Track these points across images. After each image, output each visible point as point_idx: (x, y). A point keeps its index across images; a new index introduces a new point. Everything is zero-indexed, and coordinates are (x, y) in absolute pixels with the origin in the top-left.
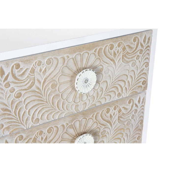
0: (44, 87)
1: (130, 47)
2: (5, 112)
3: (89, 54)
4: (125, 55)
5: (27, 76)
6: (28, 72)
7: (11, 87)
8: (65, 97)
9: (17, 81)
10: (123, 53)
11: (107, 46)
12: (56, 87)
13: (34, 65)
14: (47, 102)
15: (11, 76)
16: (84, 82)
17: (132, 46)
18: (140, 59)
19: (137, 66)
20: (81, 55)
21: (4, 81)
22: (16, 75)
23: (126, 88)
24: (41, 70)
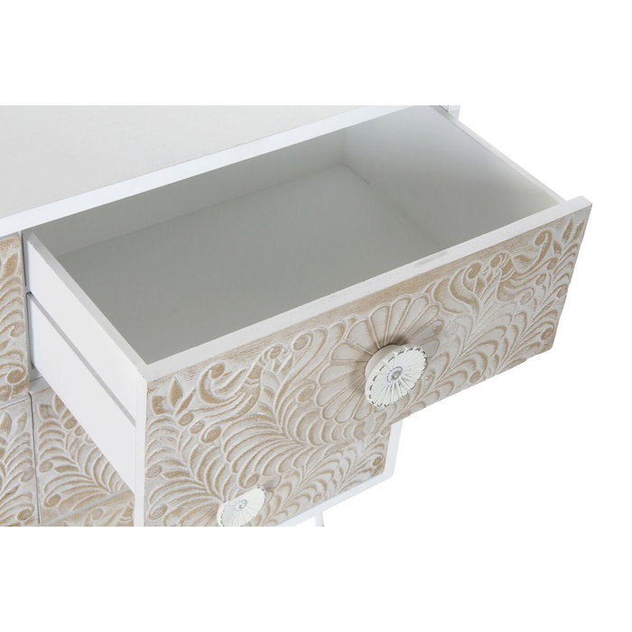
0: (282, 401)
1: (523, 259)
2: (175, 479)
3: (409, 301)
4: (508, 282)
5: (239, 387)
6: (245, 377)
7: (196, 420)
8: (332, 413)
9: (213, 405)
10: (502, 279)
11: (461, 271)
12: (312, 395)
13: (260, 360)
14: (284, 434)
15: (199, 397)
16: (390, 378)
17: (530, 255)
18: (546, 283)
19: (535, 300)
20: (388, 308)
21: (179, 412)
22: (212, 391)
23: (497, 357)
24: (277, 367)
